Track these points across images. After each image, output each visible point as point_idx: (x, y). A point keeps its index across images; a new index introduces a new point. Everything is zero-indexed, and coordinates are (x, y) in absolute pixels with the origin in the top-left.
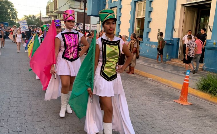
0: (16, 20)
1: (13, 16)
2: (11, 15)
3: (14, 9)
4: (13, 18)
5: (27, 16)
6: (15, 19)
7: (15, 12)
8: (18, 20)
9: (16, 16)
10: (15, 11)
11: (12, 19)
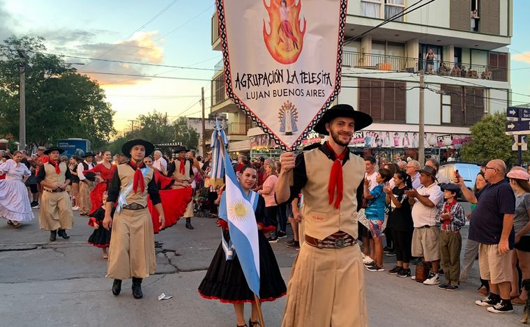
0: (110, 133)
1: (103, 122)
2: (96, 121)
3: (104, 104)
4: (101, 130)
5: (147, 115)
6: (108, 131)
7: (107, 111)
8: (115, 132)
9: (111, 123)
10: (108, 109)
11: (98, 133)
